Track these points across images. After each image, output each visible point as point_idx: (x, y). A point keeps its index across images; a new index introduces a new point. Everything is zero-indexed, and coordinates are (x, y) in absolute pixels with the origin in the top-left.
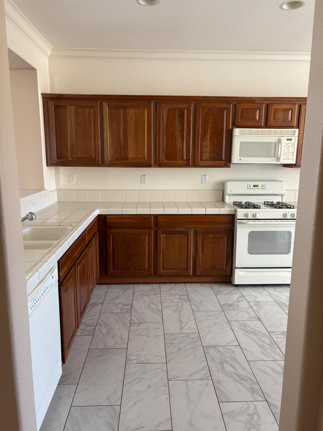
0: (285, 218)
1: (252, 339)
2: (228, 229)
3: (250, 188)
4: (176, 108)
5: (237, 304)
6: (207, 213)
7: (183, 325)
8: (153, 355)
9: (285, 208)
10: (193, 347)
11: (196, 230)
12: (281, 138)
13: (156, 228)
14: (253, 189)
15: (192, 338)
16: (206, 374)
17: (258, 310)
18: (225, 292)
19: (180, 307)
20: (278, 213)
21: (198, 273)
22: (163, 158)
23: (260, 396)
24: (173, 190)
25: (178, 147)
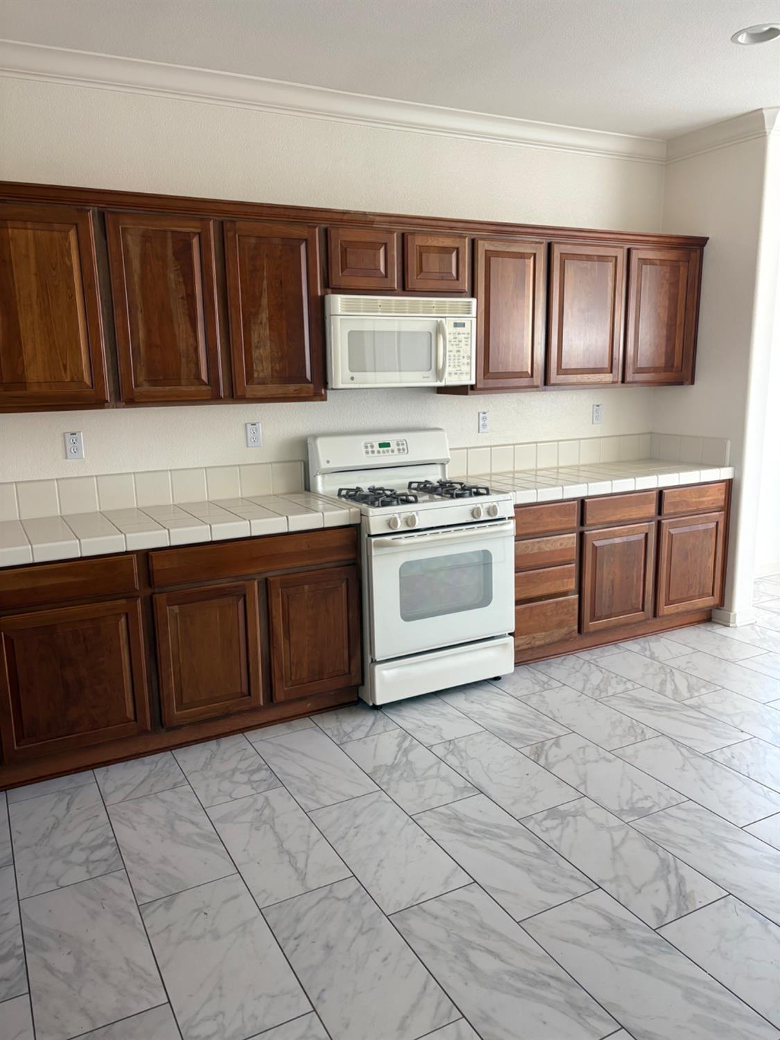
0: (475, 520)
1: (493, 852)
2: (344, 566)
3: (373, 452)
4: (165, 231)
5: (404, 760)
6: (292, 529)
7: (301, 865)
8: (260, 996)
9: (468, 494)
10: (362, 927)
11: (266, 579)
12: (441, 321)
13: (148, 591)
14: (379, 452)
15: (344, 899)
16: (439, 1004)
17: (464, 765)
18: (359, 734)
19: (263, 808)
20: (457, 509)
21: (280, 695)
22: (141, 379)
23: (601, 1018)
24: (166, 471)
25: (182, 346)
